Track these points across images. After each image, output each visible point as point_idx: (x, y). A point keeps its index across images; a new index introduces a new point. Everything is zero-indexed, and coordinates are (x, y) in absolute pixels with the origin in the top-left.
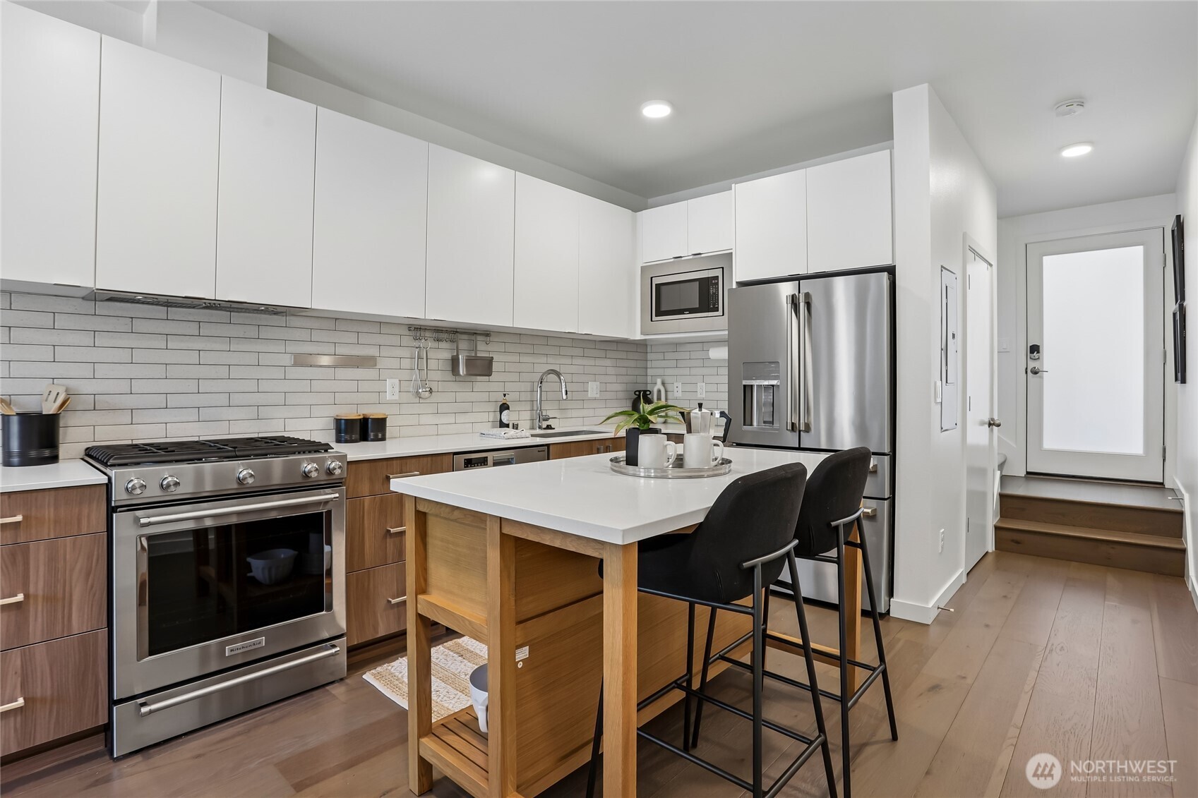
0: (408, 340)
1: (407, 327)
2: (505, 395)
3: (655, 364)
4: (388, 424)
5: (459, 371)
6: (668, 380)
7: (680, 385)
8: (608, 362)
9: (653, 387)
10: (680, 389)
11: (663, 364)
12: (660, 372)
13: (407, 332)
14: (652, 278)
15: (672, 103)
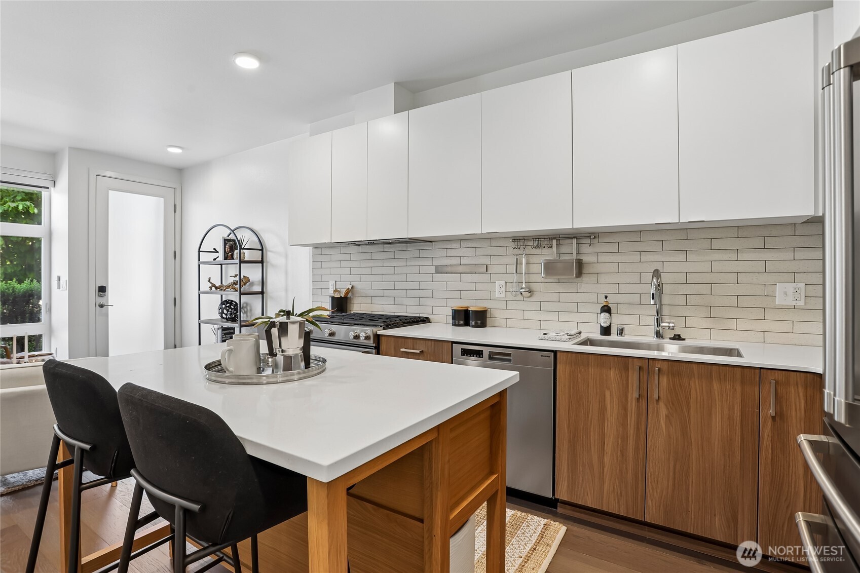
2: (606, 297)
4: (489, 315)
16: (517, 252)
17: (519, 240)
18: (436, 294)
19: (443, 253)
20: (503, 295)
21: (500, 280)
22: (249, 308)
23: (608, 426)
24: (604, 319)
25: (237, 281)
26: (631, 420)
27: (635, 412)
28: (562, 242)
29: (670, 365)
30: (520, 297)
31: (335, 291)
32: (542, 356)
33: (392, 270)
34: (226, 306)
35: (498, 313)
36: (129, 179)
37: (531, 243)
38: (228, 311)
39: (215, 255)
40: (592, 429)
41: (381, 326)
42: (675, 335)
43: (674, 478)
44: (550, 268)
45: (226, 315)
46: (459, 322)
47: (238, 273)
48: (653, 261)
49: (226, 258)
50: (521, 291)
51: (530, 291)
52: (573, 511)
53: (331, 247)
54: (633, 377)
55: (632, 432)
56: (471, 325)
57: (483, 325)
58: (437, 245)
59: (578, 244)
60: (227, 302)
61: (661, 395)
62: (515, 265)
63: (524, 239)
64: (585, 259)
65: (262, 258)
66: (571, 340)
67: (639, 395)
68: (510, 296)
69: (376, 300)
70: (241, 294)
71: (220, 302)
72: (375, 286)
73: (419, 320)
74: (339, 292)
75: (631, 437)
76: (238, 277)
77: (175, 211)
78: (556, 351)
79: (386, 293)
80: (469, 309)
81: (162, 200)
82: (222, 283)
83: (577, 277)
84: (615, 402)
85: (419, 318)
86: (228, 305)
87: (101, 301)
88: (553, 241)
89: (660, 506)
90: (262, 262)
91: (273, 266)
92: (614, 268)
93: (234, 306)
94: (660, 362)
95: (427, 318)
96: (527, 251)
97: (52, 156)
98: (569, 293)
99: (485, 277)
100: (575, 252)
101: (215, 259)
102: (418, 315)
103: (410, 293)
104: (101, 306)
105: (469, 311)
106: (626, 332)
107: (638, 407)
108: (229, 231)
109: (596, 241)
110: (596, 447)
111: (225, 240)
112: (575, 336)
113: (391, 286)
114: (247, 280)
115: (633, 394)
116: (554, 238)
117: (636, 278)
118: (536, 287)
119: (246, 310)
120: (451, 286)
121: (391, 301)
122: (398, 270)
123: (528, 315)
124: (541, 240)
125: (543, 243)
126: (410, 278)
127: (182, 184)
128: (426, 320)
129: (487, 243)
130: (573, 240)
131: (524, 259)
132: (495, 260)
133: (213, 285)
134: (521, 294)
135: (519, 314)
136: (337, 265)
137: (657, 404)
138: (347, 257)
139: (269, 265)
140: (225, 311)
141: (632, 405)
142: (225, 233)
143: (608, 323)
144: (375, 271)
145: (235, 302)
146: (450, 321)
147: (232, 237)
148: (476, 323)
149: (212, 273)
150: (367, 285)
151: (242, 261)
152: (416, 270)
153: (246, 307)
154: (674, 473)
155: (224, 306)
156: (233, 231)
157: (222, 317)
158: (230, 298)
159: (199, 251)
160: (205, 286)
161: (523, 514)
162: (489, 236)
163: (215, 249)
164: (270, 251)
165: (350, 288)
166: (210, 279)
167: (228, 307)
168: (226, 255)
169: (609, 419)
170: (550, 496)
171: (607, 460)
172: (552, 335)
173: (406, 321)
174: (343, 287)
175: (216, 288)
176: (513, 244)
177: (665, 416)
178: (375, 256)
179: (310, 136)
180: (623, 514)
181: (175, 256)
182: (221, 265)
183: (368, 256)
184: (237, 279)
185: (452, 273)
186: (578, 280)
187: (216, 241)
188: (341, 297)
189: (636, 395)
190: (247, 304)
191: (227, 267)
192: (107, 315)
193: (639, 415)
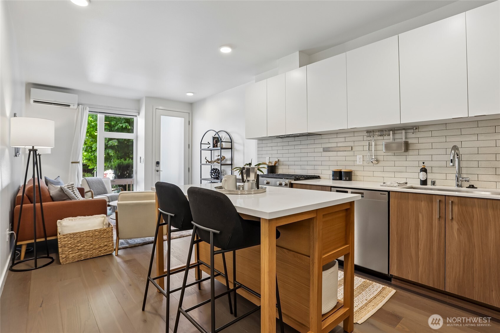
16: (369, 138)
17: (370, 132)
18: (323, 163)
19: (327, 141)
20: (361, 163)
21: (360, 155)
22: (225, 173)
23: (421, 234)
24: (422, 176)
25: (219, 159)
26: (435, 231)
27: (437, 227)
28: (396, 132)
29: (459, 199)
30: (372, 164)
31: (269, 162)
32: (381, 194)
33: (299, 151)
34: (213, 171)
35: (358, 173)
36: (168, 109)
37: (377, 133)
38: (214, 174)
39: (209, 146)
40: (411, 235)
41: (293, 179)
42: (470, 185)
43: (464, 266)
44: (388, 147)
45: (214, 176)
46: (336, 178)
47: (220, 154)
48: (455, 141)
49: (214, 147)
50: (372, 160)
51: (377, 161)
52: (401, 283)
53: (267, 139)
54: (436, 206)
55: (436, 238)
56: (343, 179)
57: (350, 180)
58: (324, 137)
59: (406, 133)
60: (214, 169)
61: (454, 217)
62: (368, 146)
63: (373, 131)
64: (410, 141)
65: (232, 146)
66: (399, 186)
67: (440, 217)
68: (365, 164)
69: (291, 167)
70: (221, 165)
71: (210, 170)
72: (290, 159)
73: (314, 177)
74: (272, 163)
75: (435, 241)
76: (220, 156)
77: (189, 125)
78: (390, 191)
79: (296, 163)
80: (342, 171)
81: (183, 119)
82: (211, 160)
83: (404, 151)
84: (425, 221)
85: (314, 176)
86: (215, 171)
87: (158, 168)
88: (390, 132)
89: (455, 283)
90: (231, 148)
91: (237, 150)
92: (429, 146)
93: (218, 172)
94: (453, 198)
95: (318, 176)
96: (375, 138)
97: (138, 101)
98: (401, 161)
99: (351, 153)
100: (404, 138)
101: (208, 148)
102: (314, 175)
103: (310, 163)
104: (157, 171)
105: (342, 172)
106: (437, 183)
107: (440, 224)
108: (215, 133)
109: (417, 130)
110: (414, 246)
111: (213, 138)
112: (402, 184)
113: (299, 159)
114: (224, 158)
115: (436, 216)
116: (391, 130)
117: (444, 152)
118: (380, 158)
119: (223, 173)
120: (331, 158)
121: (299, 167)
122: (303, 151)
123: (376, 174)
124: (383, 131)
125: (385, 133)
126: (309, 155)
127: (192, 111)
128: (318, 177)
129: (352, 135)
130: (403, 131)
131: (373, 143)
132: (356, 144)
133: (208, 161)
134: (372, 162)
135: (371, 174)
136: (270, 148)
137: (451, 222)
138: (276, 144)
139: (235, 150)
140: (213, 174)
141: (436, 222)
142: (213, 134)
143: (425, 178)
144: (290, 151)
145: (218, 169)
146: (331, 177)
147: (217, 136)
148: (346, 179)
149: (207, 154)
150: (286, 159)
151: (222, 148)
152: (312, 150)
153: (223, 172)
154: (464, 263)
155: (212, 171)
156: (217, 133)
157: (212, 177)
158: (216, 167)
159: (201, 144)
160: (204, 161)
161: (370, 282)
162: (353, 130)
163: (208, 142)
164: (236, 143)
165: (277, 161)
166: (206, 157)
167: (215, 172)
168: (214, 145)
169: (421, 230)
170: (387, 273)
171: (420, 253)
172: (388, 183)
173: (307, 177)
174: (273, 161)
175: (209, 162)
176: (367, 134)
177: (456, 229)
178: (290, 143)
179: (256, 82)
180: (431, 285)
181: (189, 146)
182: (211, 150)
183: (286, 144)
184: (219, 157)
185: (332, 151)
186: (406, 153)
187: (209, 139)
188: (272, 166)
189: (437, 216)
190: (224, 170)
191: (214, 152)
192: (160, 175)
193: (440, 228)
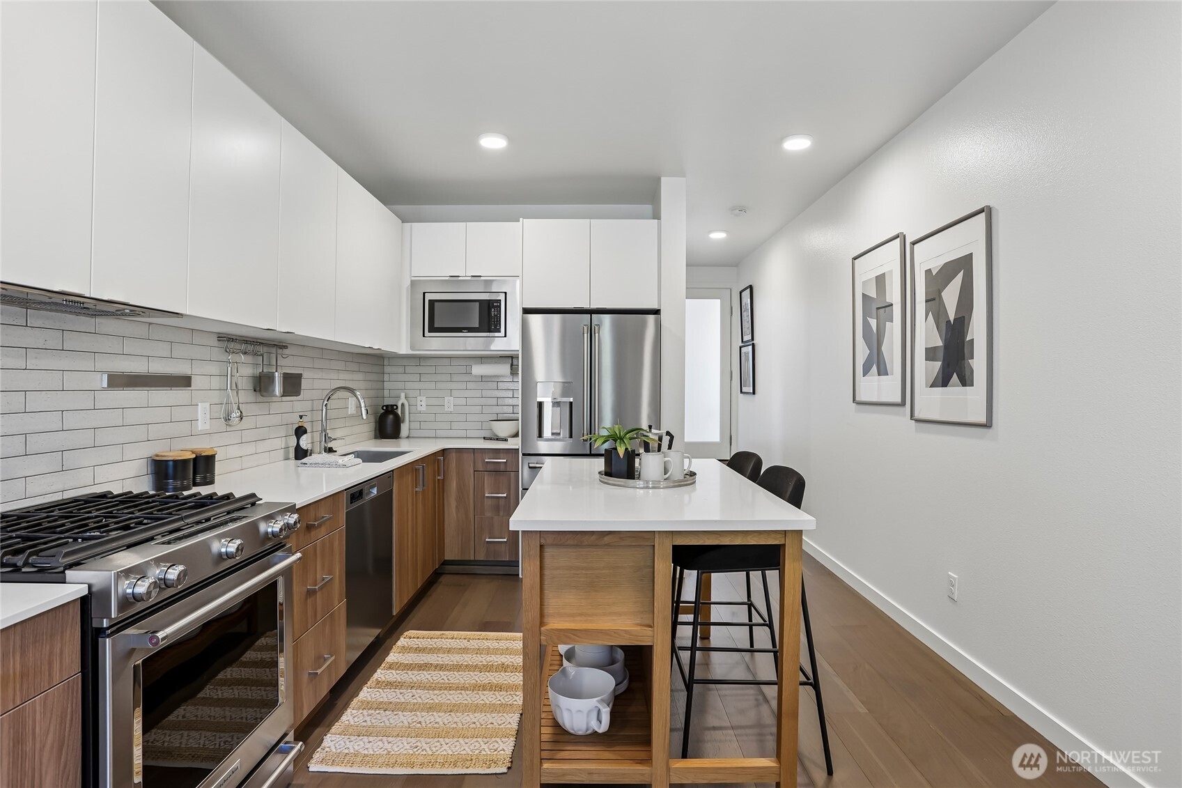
0: (218, 354)
1: (216, 336)
2: (301, 417)
3: (393, 377)
4: (217, 458)
5: (274, 390)
6: (411, 394)
7: (424, 398)
8: (360, 376)
9: (397, 402)
10: (424, 403)
11: (405, 377)
12: (400, 385)
13: (216, 343)
14: (424, 293)
15: (510, 138)
19: (116, 345)
20: (207, 427)
21: (204, 402)
24: (306, 442)
30: (224, 427)
46: (182, 484)
51: (240, 416)
78: (394, 469)
88: (260, 346)
100: (275, 364)
116: (260, 343)
129: (188, 337)
130: (274, 348)
176: (220, 344)
